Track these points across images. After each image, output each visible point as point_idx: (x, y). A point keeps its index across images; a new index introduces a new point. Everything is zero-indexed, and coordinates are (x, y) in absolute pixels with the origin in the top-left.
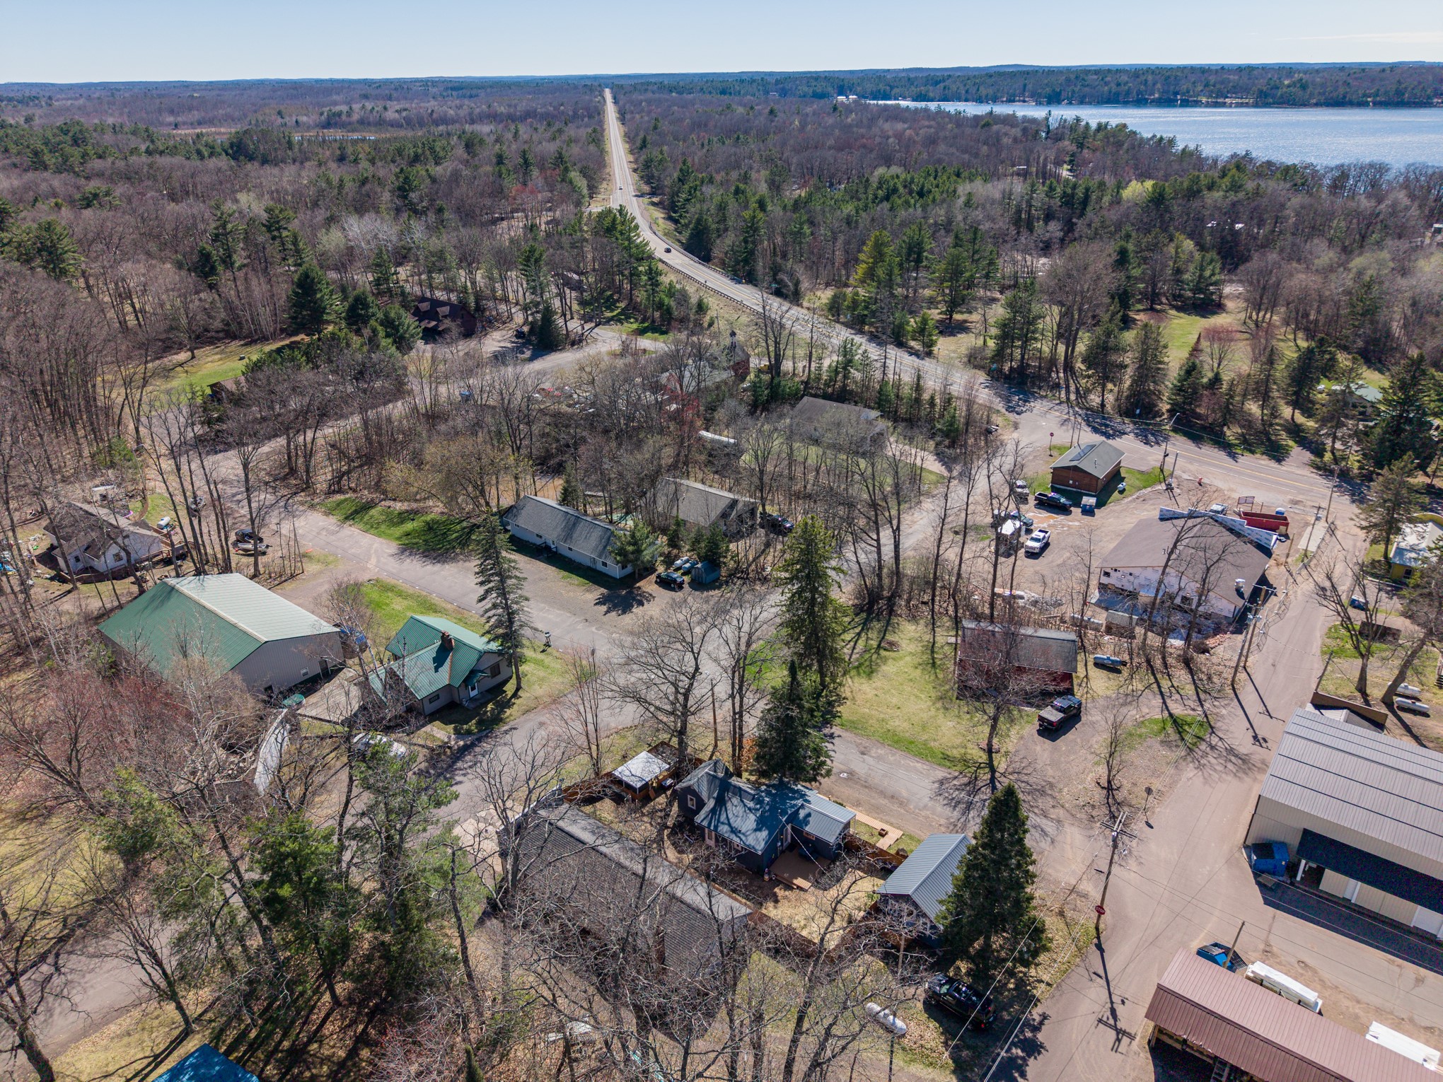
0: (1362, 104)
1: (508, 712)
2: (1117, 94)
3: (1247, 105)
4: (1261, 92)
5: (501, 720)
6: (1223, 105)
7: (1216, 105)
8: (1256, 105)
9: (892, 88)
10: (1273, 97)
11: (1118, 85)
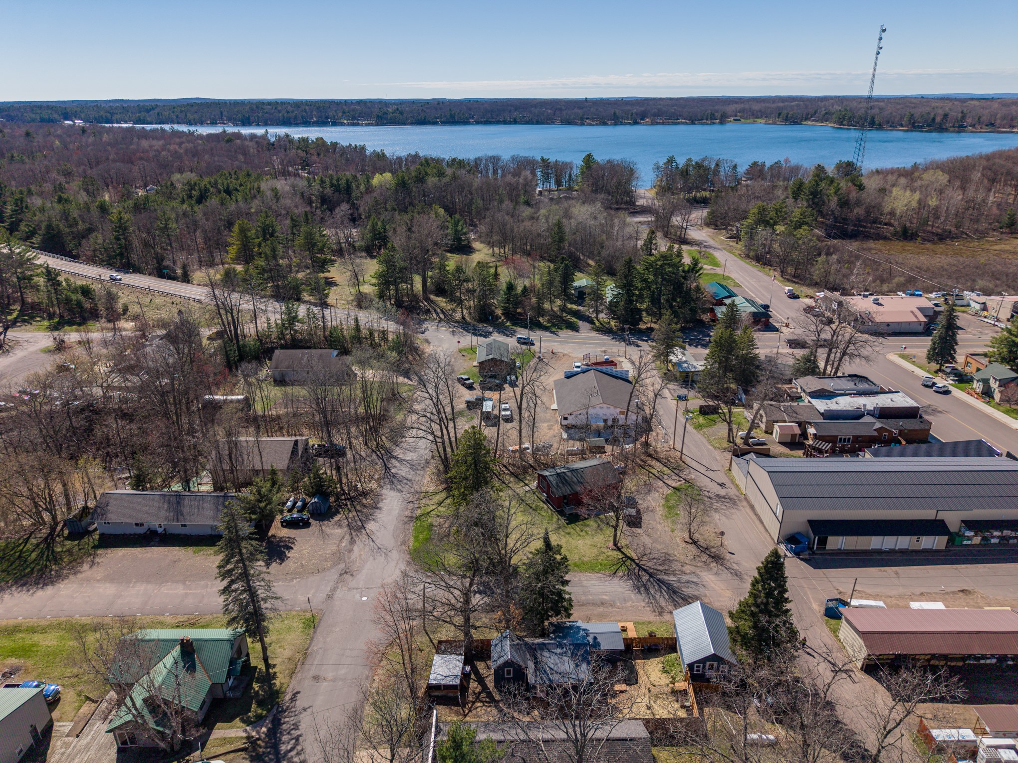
0: (435, 123)
1: (277, 682)
2: (289, 118)
3: (371, 125)
4: (378, 116)
5: (278, 693)
6: (358, 124)
7: (354, 125)
8: (377, 125)
9: (112, 114)
10: (386, 119)
11: (288, 112)
